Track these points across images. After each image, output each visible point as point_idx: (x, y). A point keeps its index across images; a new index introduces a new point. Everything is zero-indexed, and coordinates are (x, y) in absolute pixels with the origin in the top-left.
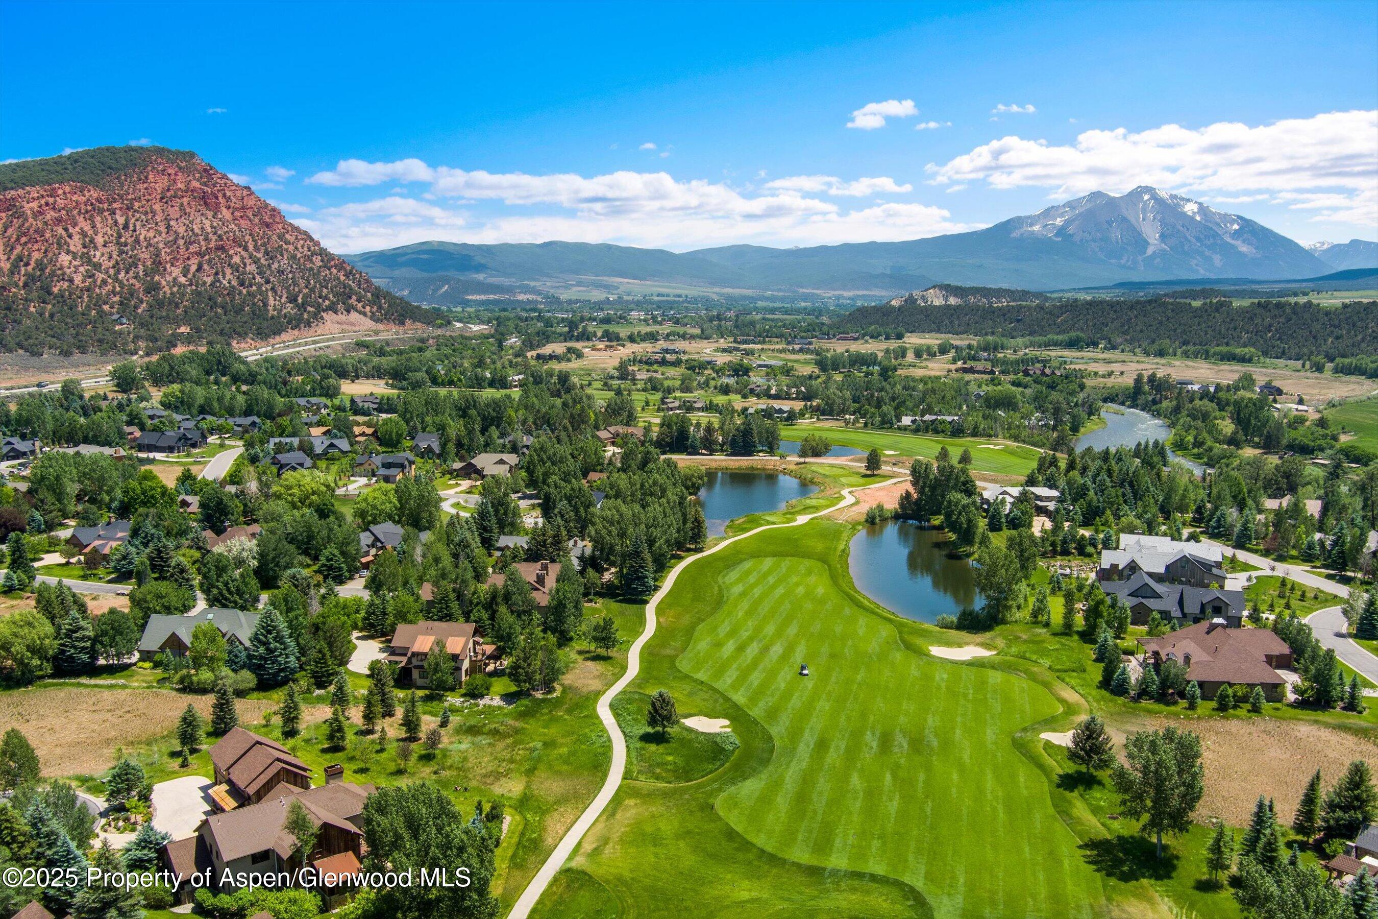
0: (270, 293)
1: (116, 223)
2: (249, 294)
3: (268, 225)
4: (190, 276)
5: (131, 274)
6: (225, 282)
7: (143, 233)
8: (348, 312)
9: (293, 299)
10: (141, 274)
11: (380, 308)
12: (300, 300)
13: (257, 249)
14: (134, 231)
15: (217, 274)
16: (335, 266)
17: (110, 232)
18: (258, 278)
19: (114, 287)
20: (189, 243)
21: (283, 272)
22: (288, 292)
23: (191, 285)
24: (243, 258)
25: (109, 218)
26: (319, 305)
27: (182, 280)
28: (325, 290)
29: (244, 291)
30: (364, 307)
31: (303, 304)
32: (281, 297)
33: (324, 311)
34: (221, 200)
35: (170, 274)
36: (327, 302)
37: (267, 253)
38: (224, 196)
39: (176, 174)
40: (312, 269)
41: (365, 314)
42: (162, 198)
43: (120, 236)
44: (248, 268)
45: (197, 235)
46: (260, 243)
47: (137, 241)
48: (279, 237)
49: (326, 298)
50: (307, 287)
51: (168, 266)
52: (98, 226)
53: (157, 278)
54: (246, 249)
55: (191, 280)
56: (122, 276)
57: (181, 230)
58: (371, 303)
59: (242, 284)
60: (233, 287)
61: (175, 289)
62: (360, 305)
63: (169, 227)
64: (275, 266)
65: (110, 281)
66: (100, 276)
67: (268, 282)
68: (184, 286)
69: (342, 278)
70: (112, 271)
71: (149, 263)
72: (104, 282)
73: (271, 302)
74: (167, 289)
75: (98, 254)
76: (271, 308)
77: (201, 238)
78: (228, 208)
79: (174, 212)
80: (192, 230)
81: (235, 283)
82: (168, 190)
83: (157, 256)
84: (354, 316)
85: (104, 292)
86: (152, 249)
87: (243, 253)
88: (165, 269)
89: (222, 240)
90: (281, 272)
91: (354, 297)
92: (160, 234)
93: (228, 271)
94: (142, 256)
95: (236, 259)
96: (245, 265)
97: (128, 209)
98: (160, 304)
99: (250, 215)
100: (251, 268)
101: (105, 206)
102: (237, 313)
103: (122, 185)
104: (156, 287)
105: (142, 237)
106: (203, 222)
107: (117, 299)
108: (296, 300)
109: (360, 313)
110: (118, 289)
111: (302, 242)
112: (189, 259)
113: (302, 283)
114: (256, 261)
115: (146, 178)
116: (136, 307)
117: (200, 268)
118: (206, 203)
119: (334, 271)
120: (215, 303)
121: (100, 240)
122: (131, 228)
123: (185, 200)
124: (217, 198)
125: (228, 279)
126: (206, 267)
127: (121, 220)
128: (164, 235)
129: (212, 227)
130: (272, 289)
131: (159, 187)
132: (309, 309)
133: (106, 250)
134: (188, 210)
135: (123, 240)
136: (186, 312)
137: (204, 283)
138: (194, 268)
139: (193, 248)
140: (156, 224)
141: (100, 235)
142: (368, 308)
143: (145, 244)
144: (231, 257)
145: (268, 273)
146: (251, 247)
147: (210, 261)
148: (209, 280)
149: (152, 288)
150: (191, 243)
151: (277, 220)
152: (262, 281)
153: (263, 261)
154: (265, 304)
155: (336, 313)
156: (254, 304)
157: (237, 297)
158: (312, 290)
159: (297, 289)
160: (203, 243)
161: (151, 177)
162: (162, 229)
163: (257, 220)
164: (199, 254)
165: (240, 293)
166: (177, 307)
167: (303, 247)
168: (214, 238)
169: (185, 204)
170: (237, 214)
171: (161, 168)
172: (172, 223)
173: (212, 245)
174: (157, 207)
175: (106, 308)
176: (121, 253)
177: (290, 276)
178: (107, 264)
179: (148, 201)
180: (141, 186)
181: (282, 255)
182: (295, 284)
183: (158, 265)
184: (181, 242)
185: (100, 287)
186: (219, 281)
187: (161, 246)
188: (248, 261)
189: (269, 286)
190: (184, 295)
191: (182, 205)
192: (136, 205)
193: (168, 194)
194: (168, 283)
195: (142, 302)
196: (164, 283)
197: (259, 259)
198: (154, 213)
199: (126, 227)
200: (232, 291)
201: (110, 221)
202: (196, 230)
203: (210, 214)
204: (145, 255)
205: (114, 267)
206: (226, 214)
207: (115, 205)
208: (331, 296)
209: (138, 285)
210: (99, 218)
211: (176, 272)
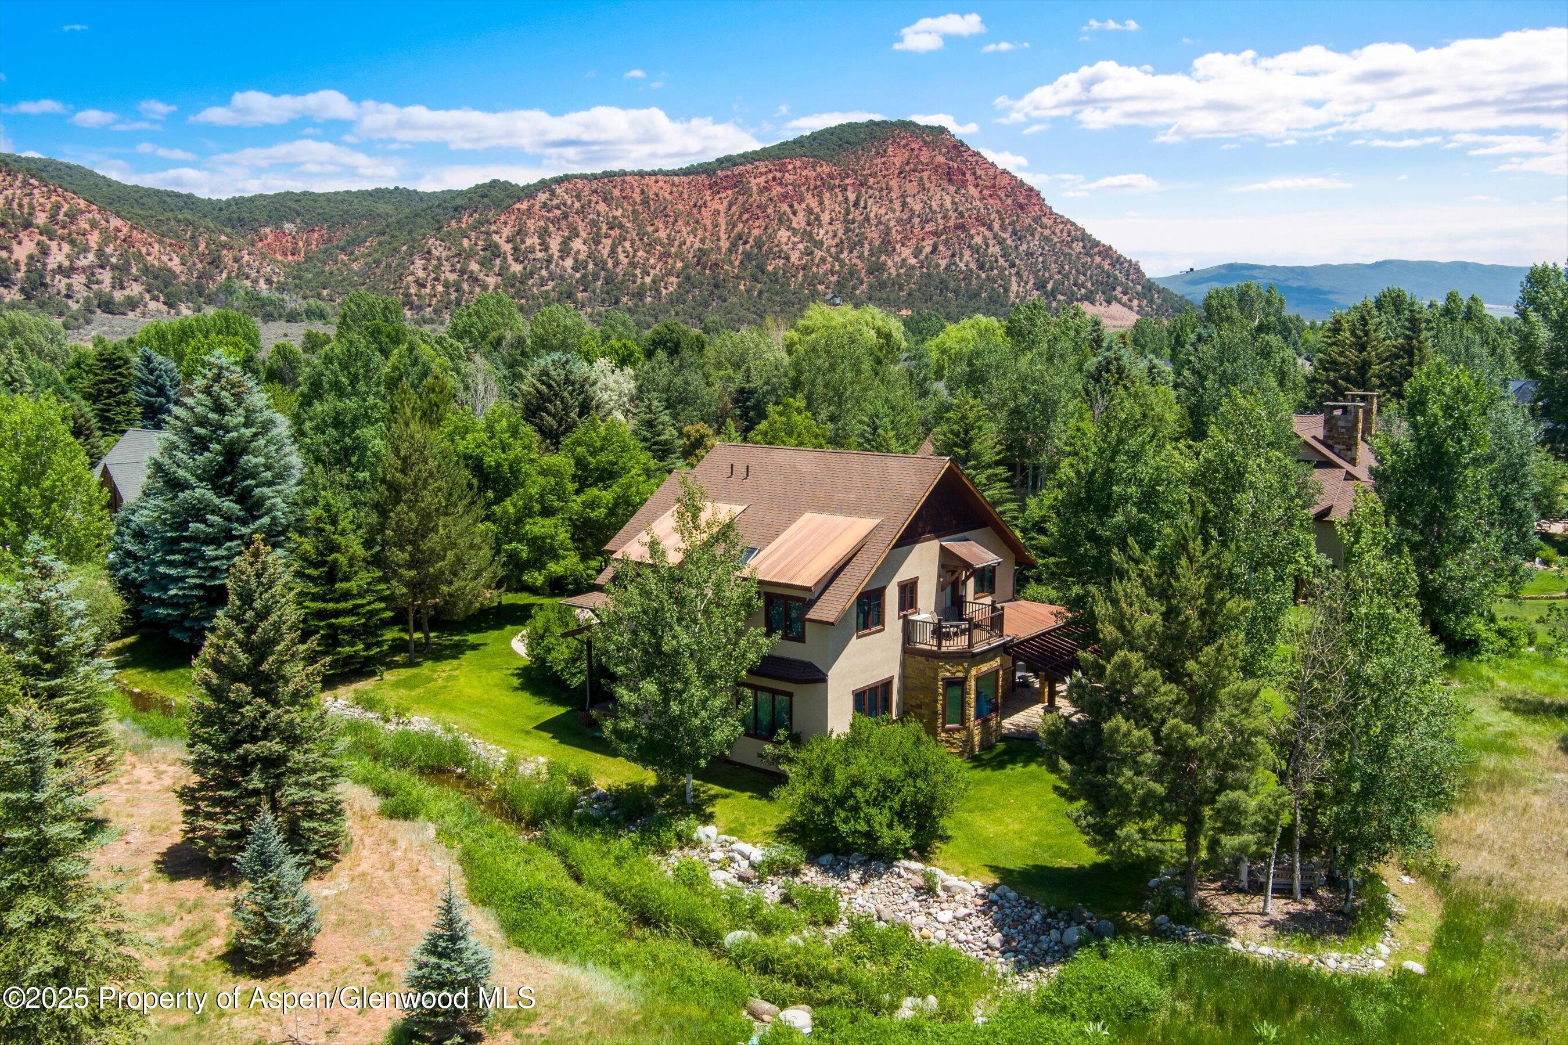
0: (1014, 279)
1: (846, 200)
2: (988, 278)
3: (1022, 207)
4: (922, 257)
5: (855, 253)
6: (962, 265)
7: (874, 210)
8: (1109, 302)
9: (1040, 286)
10: (866, 253)
11: (1151, 302)
12: (1049, 287)
13: (1003, 228)
14: (865, 208)
15: (953, 255)
16: (1100, 253)
17: (838, 209)
18: (1001, 261)
19: (833, 266)
20: (925, 222)
21: (1032, 254)
22: (1036, 277)
23: (922, 267)
24: (985, 238)
25: (840, 195)
26: (1073, 293)
27: (913, 261)
28: (1082, 277)
29: (983, 276)
30: (1130, 300)
31: (1053, 290)
32: (1026, 283)
33: (1078, 300)
34: (969, 177)
35: (900, 255)
36: (1083, 291)
37: (1014, 233)
38: (974, 174)
39: (920, 149)
40: (1070, 255)
41: (1131, 308)
42: (900, 173)
43: (848, 213)
44: (991, 250)
45: (935, 212)
46: (1007, 221)
47: (867, 219)
48: (1034, 220)
49: (1083, 286)
50: (1059, 273)
51: (898, 246)
52: (826, 202)
53: (883, 258)
54: (990, 228)
55: (922, 262)
56: (844, 255)
57: (918, 207)
58: (1140, 296)
59: (981, 267)
60: (971, 270)
61: (902, 271)
62: (1125, 299)
63: (904, 204)
64: (1024, 247)
65: (830, 259)
66: (819, 254)
67: (1012, 265)
68: (913, 267)
69: (1106, 267)
70: (833, 250)
71: (877, 243)
72: (823, 260)
73: (1014, 287)
74: (893, 270)
75: (822, 232)
76: (1012, 295)
77: (939, 216)
78: (976, 186)
79: (912, 188)
80: (930, 207)
81: (973, 266)
82: (908, 163)
83: (887, 234)
84: (1115, 307)
85: (821, 271)
86: (882, 227)
87: (987, 233)
88: (894, 250)
89: (963, 217)
90: (1030, 254)
91: (1119, 289)
92: (894, 211)
93: (967, 253)
94: (869, 235)
95: (978, 240)
96: (987, 245)
97: (862, 185)
98: (883, 285)
99: (1003, 196)
100: (995, 250)
101: (837, 182)
102: (971, 298)
103: (858, 159)
104: (881, 268)
105: (872, 215)
106: (943, 198)
107: (834, 279)
108: (1044, 287)
109: (1124, 305)
110: (837, 268)
111: (1061, 226)
112: (923, 239)
113: (1054, 268)
114: (1001, 242)
115: (885, 151)
116: (854, 288)
117: (935, 249)
118: (950, 180)
119: (1098, 259)
120: (947, 288)
121: (826, 217)
122: (862, 205)
123: (925, 174)
124: (964, 174)
125: (967, 260)
126: (941, 248)
127: (852, 197)
128: (898, 213)
129: (953, 203)
130: (1018, 273)
131: (897, 161)
132: (1060, 297)
133: (831, 228)
134: (927, 185)
135: (850, 217)
136: (909, 294)
137: (938, 266)
138: (928, 249)
139: (929, 227)
140: (891, 201)
141: (827, 212)
142: (1135, 302)
143: (875, 222)
144: (972, 237)
145: (1013, 255)
146: (996, 227)
147: (947, 241)
148: (943, 263)
149: (877, 269)
150: (927, 221)
151: (1034, 201)
152: (1006, 265)
153: (1009, 242)
154: (1006, 290)
155: (1093, 303)
156: (993, 289)
157: (974, 282)
158: (1066, 276)
159: (1047, 275)
160: (940, 221)
161: (890, 149)
162: (897, 206)
163: (1009, 201)
164: (935, 233)
165: (978, 276)
166: (901, 289)
167: (1062, 231)
168: (954, 215)
169: (925, 178)
170: (986, 192)
171: (904, 142)
172: (908, 200)
173: (951, 223)
174: (894, 183)
175: (821, 288)
176: (847, 231)
177: (1041, 259)
178: (829, 242)
179: (885, 176)
180: (879, 161)
181: (1033, 235)
182: (1046, 268)
183: (887, 246)
184: (916, 221)
185: (818, 266)
186: (955, 264)
187: (892, 223)
188: (991, 242)
189: (1013, 271)
190: (911, 277)
191: (921, 179)
192: (871, 181)
193: (907, 168)
194: (895, 265)
195: (862, 283)
196: (890, 263)
197: (1004, 240)
198: (890, 190)
199: (856, 204)
200: (968, 275)
201: (840, 198)
202: (935, 207)
203: (952, 189)
204: (874, 235)
205: (837, 246)
206: (973, 191)
207: (847, 181)
208: (1089, 285)
209: (860, 265)
210: (828, 195)
211: (906, 252)
